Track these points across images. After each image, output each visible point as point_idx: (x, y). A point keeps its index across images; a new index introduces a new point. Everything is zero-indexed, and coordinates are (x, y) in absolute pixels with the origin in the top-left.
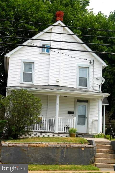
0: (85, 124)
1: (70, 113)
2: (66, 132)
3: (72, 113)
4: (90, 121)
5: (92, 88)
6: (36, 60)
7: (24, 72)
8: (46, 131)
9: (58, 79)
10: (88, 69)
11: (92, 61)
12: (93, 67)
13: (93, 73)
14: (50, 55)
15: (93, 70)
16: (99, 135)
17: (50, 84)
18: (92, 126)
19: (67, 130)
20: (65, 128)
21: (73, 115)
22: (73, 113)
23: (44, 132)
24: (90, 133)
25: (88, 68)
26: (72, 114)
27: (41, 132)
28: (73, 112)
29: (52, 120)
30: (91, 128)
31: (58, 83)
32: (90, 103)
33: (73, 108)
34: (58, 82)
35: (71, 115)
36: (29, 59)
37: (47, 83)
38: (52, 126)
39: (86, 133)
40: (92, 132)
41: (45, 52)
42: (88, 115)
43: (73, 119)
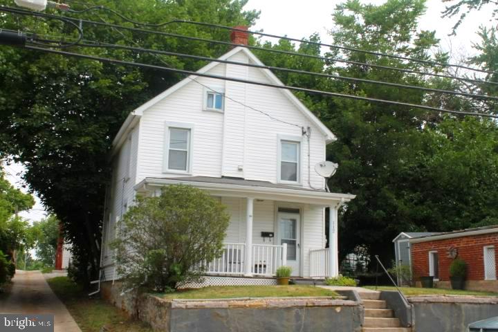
0: (294, 258)
1: (265, 235)
2: (258, 274)
3: (271, 235)
4: (305, 251)
5: (308, 184)
6: (196, 124)
7: (170, 147)
8: (219, 272)
9: (241, 164)
10: (298, 144)
11: (306, 130)
12: (308, 141)
13: (309, 153)
14: (223, 113)
15: (309, 147)
17: (226, 175)
18: (309, 261)
19: (260, 270)
20: (256, 266)
21: (272, 239)
22: (273, 236)
23: (225, 276)
24: (305, 276)
25: (299, 142)
26: (270, 237)
27: (218, 276)
28: (273, 234)
29: (235, 250)
30: (307, 265)
31: (241, 173)
33: (272, 226)
34: (240, 170)
35: (267, 239)
36: (180, 120)
37: (218, 173)
39: (298, 275)
40: (309, 273)
41: (214, 109)
42: (302, 239)
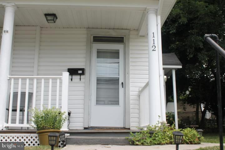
0: (116, 102)
3: (80, 72)
4: (133, 91)
16: (151, 133)
18: (139, 105)
21: (82, 77)
22: (83, 74)
26: (80, 74)
28: (83, 70)
29: (23, 94)
30: (137, 111)
32: (130, 44)
33: (84, 60)
35: (78, 77)
38: (21, 111)
40: (139, 122)
42: (127, 75)
43: (58, 81)
